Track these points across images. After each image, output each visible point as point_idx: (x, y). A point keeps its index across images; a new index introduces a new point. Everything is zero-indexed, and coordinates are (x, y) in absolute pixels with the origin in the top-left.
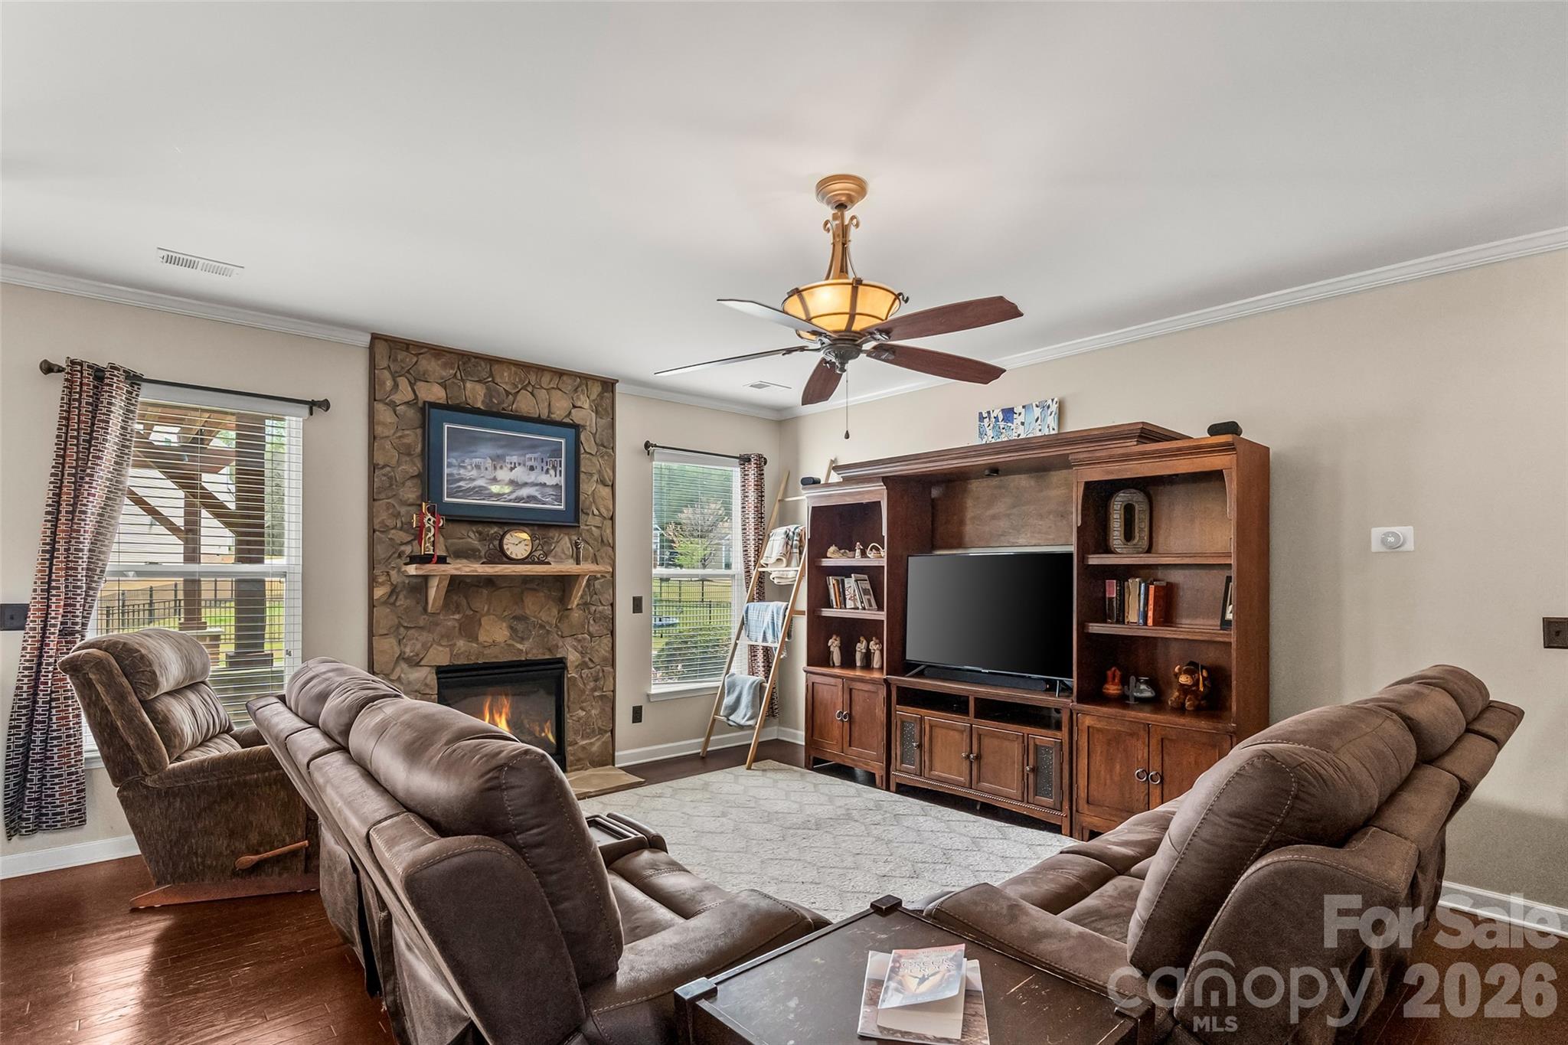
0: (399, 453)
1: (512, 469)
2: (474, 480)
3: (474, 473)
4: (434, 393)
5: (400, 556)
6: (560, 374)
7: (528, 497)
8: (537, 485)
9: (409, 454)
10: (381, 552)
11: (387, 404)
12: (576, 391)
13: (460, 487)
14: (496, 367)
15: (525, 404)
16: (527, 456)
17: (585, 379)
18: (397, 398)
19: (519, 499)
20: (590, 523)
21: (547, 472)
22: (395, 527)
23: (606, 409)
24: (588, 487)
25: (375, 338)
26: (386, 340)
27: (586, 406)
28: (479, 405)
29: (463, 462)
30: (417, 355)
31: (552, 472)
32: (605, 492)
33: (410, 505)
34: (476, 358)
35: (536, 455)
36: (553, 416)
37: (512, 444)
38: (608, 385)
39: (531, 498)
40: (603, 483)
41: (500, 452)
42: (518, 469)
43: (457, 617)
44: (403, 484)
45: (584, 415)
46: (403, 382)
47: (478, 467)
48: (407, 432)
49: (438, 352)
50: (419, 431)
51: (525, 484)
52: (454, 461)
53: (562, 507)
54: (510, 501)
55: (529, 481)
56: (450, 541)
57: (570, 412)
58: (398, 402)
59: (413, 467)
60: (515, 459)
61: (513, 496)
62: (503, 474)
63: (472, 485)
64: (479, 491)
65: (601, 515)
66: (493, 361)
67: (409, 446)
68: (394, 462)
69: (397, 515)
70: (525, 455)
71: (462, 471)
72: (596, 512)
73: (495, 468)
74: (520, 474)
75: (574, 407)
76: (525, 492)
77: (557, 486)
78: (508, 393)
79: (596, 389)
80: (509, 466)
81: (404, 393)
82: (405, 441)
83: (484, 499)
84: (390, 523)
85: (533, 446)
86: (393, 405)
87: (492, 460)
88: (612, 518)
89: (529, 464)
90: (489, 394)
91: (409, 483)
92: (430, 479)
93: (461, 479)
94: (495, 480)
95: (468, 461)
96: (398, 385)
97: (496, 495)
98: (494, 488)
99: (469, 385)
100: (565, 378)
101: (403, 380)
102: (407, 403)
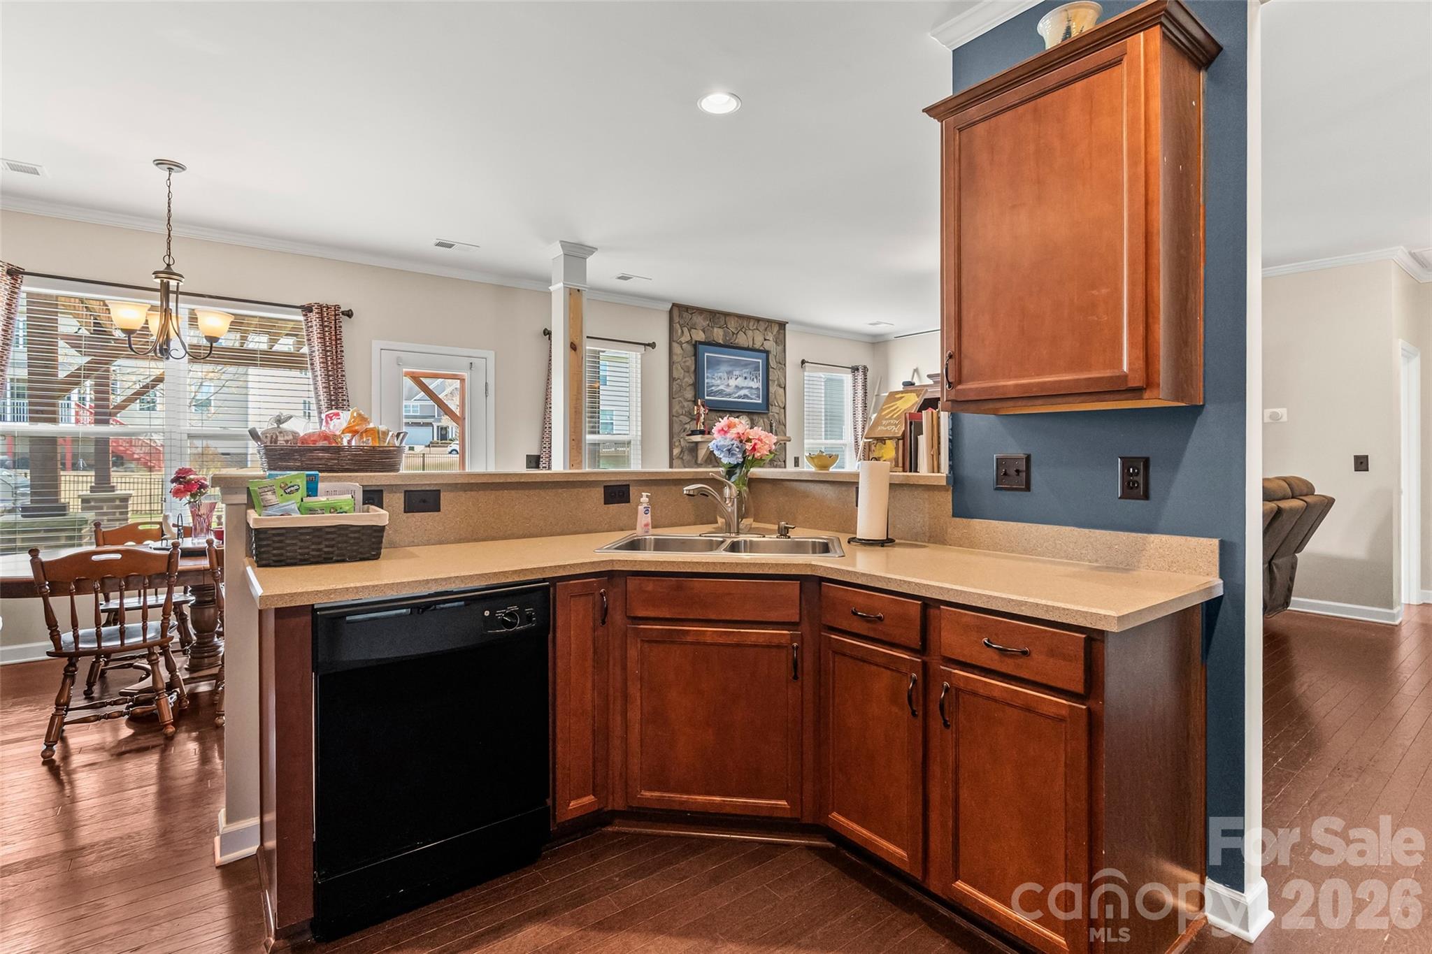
0: (685, 371)
1: (736, 379)
2: (719, 386)
3: (719, 382)
4: (700, 336)
5: (684, 431)
6: (758, 320)
7: (744, 395)
8: (748, 388)
9: (688, 372)
10: (676, 428)
11: (678, 343)
12: (766, 330)
13: (712, 390)
14: (727, 318)
15: (742, 340)
16: (744, 371)
17: (770, 322)
18: (683, 339)
19: (739, 397)
20: (774, 410)
21: (753, 380)
22: (682, 414)
23: (781, 341)
24: (773, 388)
25: (674, 305)
26: (677, 306)
27: (771, 339)
28: (721, 342)
29: (713, 375)
30: (691, 314)
31: (755, 380)
32: (781, 391)
33: (689, 401)
34: (718, 313)
35: (748, 370)
36: (755, 346)
37: (737, 364)
38: (782, 325)
39: (745, 396)
40: (779, 385)
41: (730, 369)
42: (739, 379)
44: (686, 389)
45: (770, 345)
47: (720, 378)
48: (687, 359)
49: (701, 311)
50: (693, 358)
51: (742, 388)
52: (710, 375)
53: (760, 401)
54: (735, 398)
55: (744, 386)
57: (763, 344)
58: (683, 342)
59: (690, 379)
60: (737, 373)
61: (737, 395)
62: (733, 382)
63: (717, 389)
64: (720, 392)
65: (779, 406)
66: (727, 315)
67: (688, 367)
68: (682, 376)
69: (683, 407)
70: (742, 370)
71: (713, 381)
72: (777, 404)
73: (728, 378)
74: (740, 382)
75: (765, 340)
76: (742, 392)
77: (758, 388)
78: (733, 333)
79: (776, 328)
80: (735, 377)
81: (686, 338)
82: (687, 364)
83: (723, 397)
84: (680, 412)
85: (746, 365)
86: (681, 344)
87: (727, 374)
88: (784, 408)
89: (744, 375)
90: (725, 335)
91: (688, 388)
92: (698, 386)
93: (713, 386)
94: (728, 385)
95: (716, 375)
96: (683, 332)
97: (729, 395)
98: (728, 390)
99: (715, 330)
100: (760, 322)
101: (686, 330)
102: (687, 342)
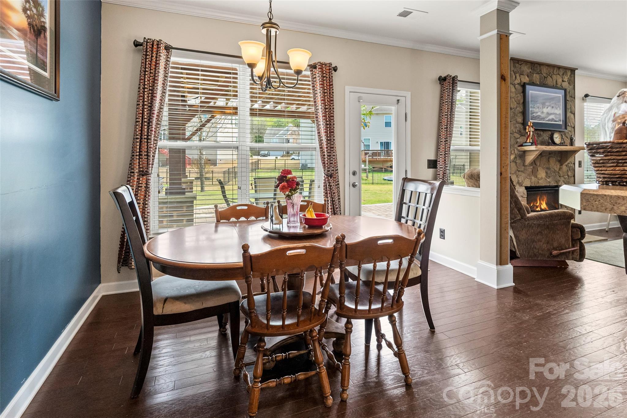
0: (517, 103)
1: (547, 108)
2: (537, 113)
3: (537, 110)
4: (526, 79)
5: (517, 143)
6: (559, 67)
8: (554, 114)
9: (519, 104)
11: (513, 84)
12: (563, 74)
13: (534, 115)
14: (542, 67)
15: (549, 81)
16: (552, 102)
17: (566, 69)
19: (549, 120)
20: (569, 129)
21: (557, 109)
22: (516, 132)
23: (572, 82)
24: (569, 114)
26: (513, 60)
27: (566, 81)
28: (538, 83)
29: (534, 106)
30: (520, 65)
32: (572, 115)
33: (519, 123)
34: (537, 64)
35: (554, 102)
36: (557, 85)
37: (548, 98)
38: (573, 71)
39: (552, 120)
41: (544, 101)
42: (549, 108)
43: (532, 167)
44: (517, 115)
45: (565, 85)
47: (538, 108)
48: (518, 95)
49: (526, 62)
50: (522, 94)
51: (551, 114)
52: (532, 106)
53: (561, 123)
54: (547, 121)
55: (552, 112)
57: (562, 84)
58: (516, 83)
59: (520, 109)
60: (548, 104)
61: (547, 119)
62: (545, 110)
63: (537, 115)
64: (539, 117)
66: (541, 64)
67: (519, 101)
68: (515, 106)
69: (516, 127)
70: (550, 102)
71: (534, 109)
72: (570, 125)
73: (543, 108)
74: (549, 110)
75: (563, 81)
76: (551, 117)
77: (560, 114)
78: (545, 77)
79: (569, 73)
80: (547, 106)
81: (518, 80)
82: (519, 98)
83: (540, 120)
84: (514, 130)
85: (553, 98)
87: (542, 105)
88: (574, 128)
89: (552, 105)
90: (540, 78)
91: (519, 115)
92: (525, 113)
93: (534, 113)
94: (543, 112)
95: (536, 105)
96: (516, 77)
97: (543, 119)
98: (543, 116)
99: (535, 75)
100: (561, 69)
101: (518, 75)
102: (518, 84)
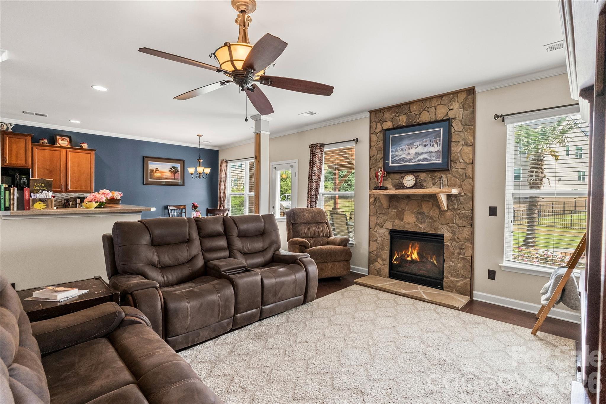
1: (416, 148)
2: (401, 155)
3: (401, 152)
4: (388, 125)
6: (441, 96)
7: (423, 159)
8: (427, 153)
9: (380, 150)
11: (374, 134)
12: (451, 101)
13: (396, 159)
15: (425, 117)
16: (423, 141)
17: (456, 93)
18: (377, 131)
19: (419, 161)
20: (458, 168)
21: (433, 145)
23: (470, 105)
24: (455, 149)
25: (371, 112)
26: (374, 112)
27: (458, 107)
28: (404, 124)
29: (397, 149)
30: (383, 113)
31: (435, 145)
32: (468, 150)
34: (403, 105)
35: (427, 139)
36: (437, 118)
37: (417, 136)
38: (472, 91)
39: (425, 159)
40: (467, 145)
41: (411, 141)
42: (419, 147)
43: (395, 211)
44: (379, 161)
45: (455, 113)
46: (379, 124)
47: (402, 150)
48: (380, 142)
49: (389, 109)
50: (383, 141)
51: (422, 153)
52: (394, 150)
53: (440, 161)
54: (415, 162)
55: (424, 152)
56: (394, 181)
57: (448, 113)
58: (377, 132)
59: (381, 155)
60: (418, 143)
61: (417, 160)
62: (413, 151)
63: (400, 158)
64: (402, 160)
65: (465, 162)
66: (410, 104)
67: (380, 147)
68: (376, 154)
70: (422, 141)
71: (396, 153)
72: (462, 161)
73: (409, 149)
74: (420, 149)
75: (450, 110)
76: (422, 157)
77: (438, 152)
79: (464, 96)
80: (415, 147)
81: (379, 128)
83: (404, 163)
85: (427, 135)
87: (408, 146)
89: (424, 144)
90: (408, 118)
92: (385, 158)
93: (396, 156)
94: (409, 154)
95: (398, 148)
96: (377, 126)
97: (410, 160)
98: (409, 157)
99: (400, 117)
100: (443, 98)
102: (381, 132)
